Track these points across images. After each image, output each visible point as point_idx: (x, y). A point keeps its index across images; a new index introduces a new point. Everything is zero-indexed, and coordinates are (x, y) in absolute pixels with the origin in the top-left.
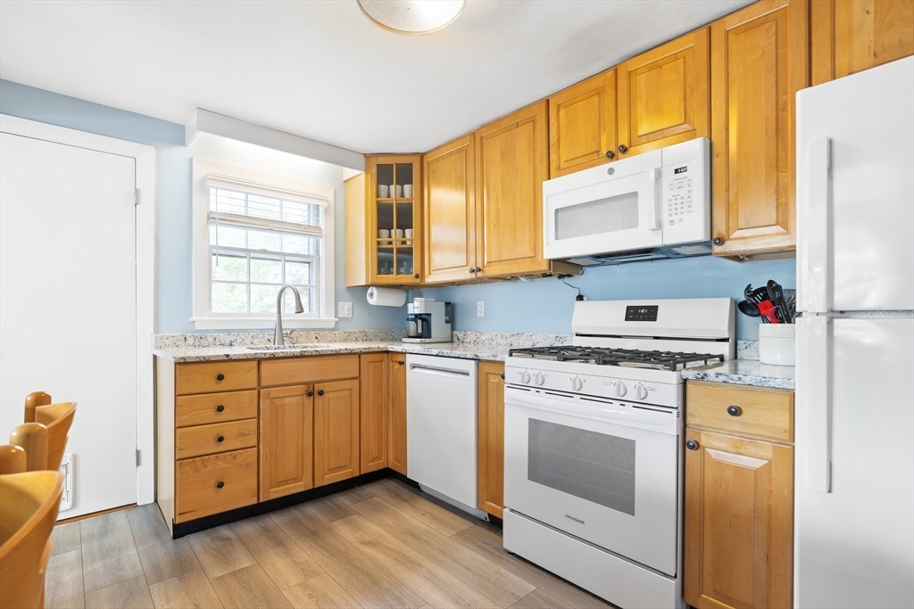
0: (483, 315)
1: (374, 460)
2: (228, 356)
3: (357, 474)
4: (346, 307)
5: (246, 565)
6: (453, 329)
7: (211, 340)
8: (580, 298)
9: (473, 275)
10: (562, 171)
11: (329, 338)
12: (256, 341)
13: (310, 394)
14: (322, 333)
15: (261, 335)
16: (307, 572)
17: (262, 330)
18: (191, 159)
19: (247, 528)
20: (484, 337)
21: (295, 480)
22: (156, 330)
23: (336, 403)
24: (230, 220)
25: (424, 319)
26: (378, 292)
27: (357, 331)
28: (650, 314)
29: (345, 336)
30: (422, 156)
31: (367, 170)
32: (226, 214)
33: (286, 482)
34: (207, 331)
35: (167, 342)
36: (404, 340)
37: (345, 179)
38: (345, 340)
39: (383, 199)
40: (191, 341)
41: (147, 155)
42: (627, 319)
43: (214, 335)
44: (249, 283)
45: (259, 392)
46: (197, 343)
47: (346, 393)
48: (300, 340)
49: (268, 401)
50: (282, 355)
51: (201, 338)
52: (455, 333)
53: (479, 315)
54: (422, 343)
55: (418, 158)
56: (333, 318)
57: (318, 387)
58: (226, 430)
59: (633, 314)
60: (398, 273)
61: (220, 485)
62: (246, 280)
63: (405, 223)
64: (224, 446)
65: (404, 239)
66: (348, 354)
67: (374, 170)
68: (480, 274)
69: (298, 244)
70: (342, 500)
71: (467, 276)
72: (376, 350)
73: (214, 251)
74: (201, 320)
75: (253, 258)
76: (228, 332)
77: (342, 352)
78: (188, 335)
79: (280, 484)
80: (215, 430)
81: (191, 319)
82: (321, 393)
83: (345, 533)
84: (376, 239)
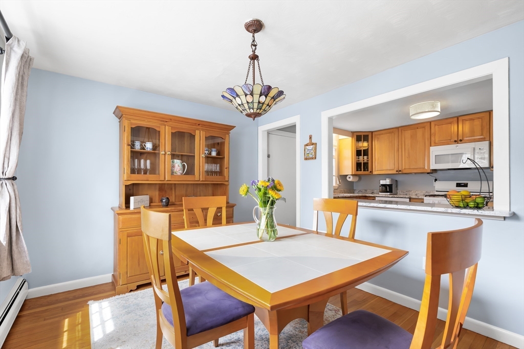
8: (436, 180)
9: (397, 173)
10: (436, 144)
28: (466, 185)
30: (372, 132)
31: (352, 137)
37: (340, 139)
42: (457, 186)
55: (371, 133)
59: (458, 185)
60: (364, 171)
63: (366, 154)
67: (355, 137)
68: (400, 172)
71: (395, 172)
84: (356, 160)
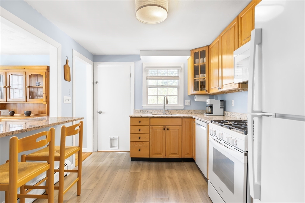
0: (233, 105)
1: (187, 154)
2: (141, 116)
3: (181, 157)
4: (188, 102)
5: (138, 172)
6: (225, 110)
7: (147, 111)
11: (181, 112)
12: (158, 112)
13: (164, 129)
14: (179, 110)
15: (160, 111)
16: (149, 178)
17: (160, 109)
18: (142, 63)
19: (146, 164)
20: (233, 115)
21: (160, 154)
22: (134, 109)
23: (173, 133)
24: (152, 78)
25: (211, 106)
26: (197, 97)
27: (192, 110)
29: (187, 112)
30: (209, 47)
31: (191, 55)
32: (151, 77)
33: (157, 154)
34: (146, 109)
35: (136, 112)
36: (205, 114)
37: (187, 59)
38: (187, 113)
39: (197, 64)
40: (142, 111)
41: (132, 64)
43: (147, 110)
44: (158, 95)
45: (150, 127)
46: (143, 112)
47: (177, 130)
48: (172, 112)
49: (152, 130)
50: (156, 117)
51: (144, 111)
52: (225, 112)
53: (232, 105)
54: (209, 115)
55: (207, 47)
56: (183, 106)
57: (167, 127)
58: (141, 136)
60: (201, 90)
61: (140, 150)
62: (157, 95)
63: (203, 72)
64: (141, 140)
65: (204, 78)
66: (177, 118)
67: (193, 55)
68: (221, 90)
69: (175, 83)
70: (175, 164)
72: (188, 117)
73: (149, 87)
74: (145, 106)
75: (159, 88)
76: (151, 109)
77: (175, 117)
78: (141, 110)
79: (155, 154)
80: (139, 135)
81: (142, 106)
82: (168, 129)
83: (167, 173)
84: (193, 79)
